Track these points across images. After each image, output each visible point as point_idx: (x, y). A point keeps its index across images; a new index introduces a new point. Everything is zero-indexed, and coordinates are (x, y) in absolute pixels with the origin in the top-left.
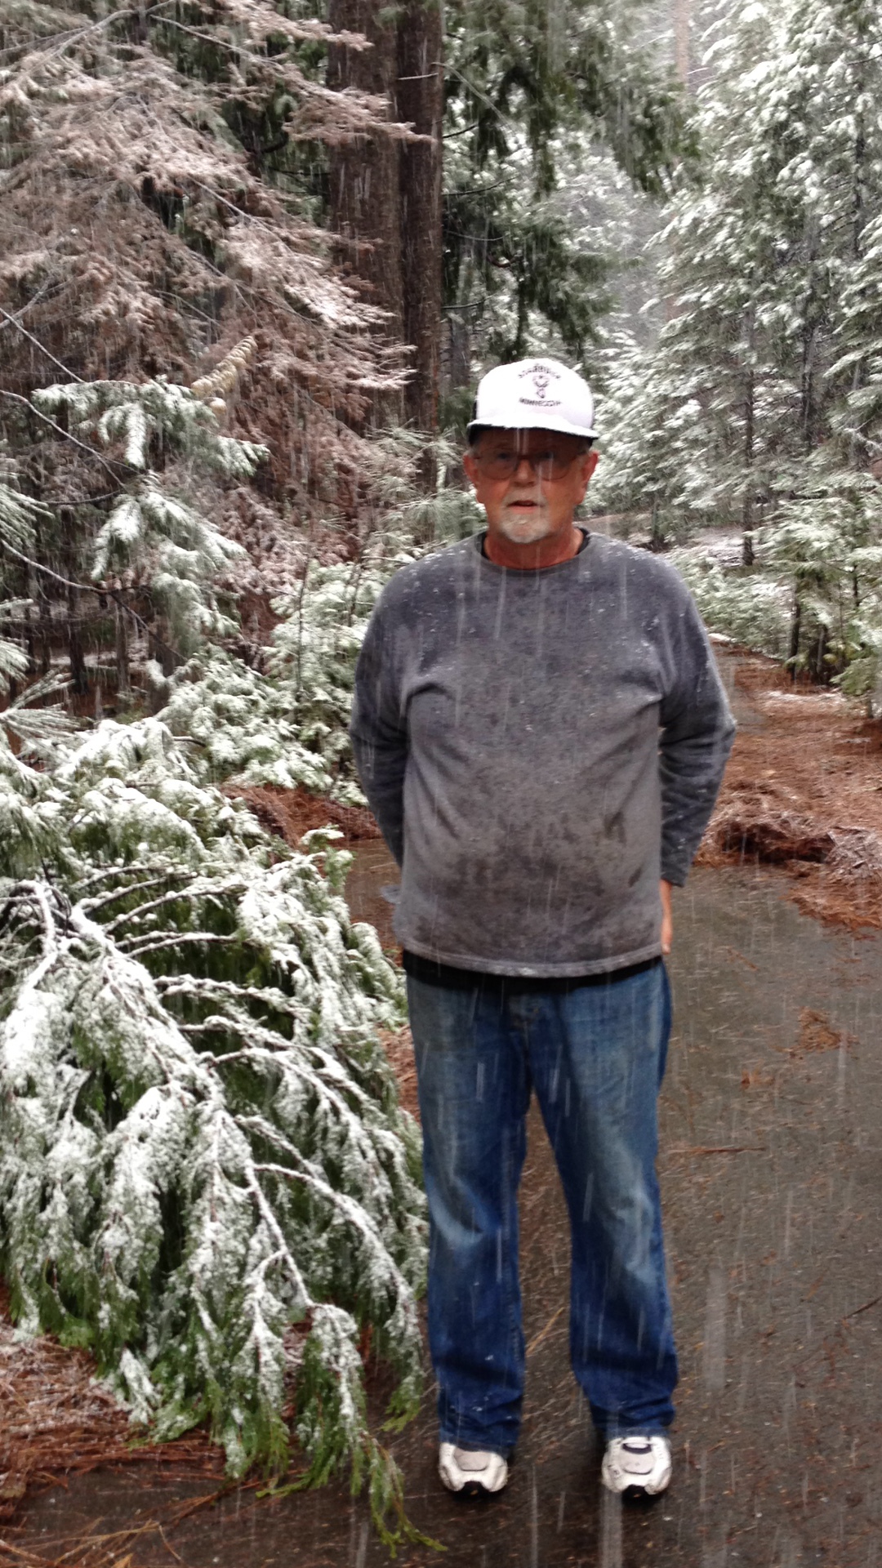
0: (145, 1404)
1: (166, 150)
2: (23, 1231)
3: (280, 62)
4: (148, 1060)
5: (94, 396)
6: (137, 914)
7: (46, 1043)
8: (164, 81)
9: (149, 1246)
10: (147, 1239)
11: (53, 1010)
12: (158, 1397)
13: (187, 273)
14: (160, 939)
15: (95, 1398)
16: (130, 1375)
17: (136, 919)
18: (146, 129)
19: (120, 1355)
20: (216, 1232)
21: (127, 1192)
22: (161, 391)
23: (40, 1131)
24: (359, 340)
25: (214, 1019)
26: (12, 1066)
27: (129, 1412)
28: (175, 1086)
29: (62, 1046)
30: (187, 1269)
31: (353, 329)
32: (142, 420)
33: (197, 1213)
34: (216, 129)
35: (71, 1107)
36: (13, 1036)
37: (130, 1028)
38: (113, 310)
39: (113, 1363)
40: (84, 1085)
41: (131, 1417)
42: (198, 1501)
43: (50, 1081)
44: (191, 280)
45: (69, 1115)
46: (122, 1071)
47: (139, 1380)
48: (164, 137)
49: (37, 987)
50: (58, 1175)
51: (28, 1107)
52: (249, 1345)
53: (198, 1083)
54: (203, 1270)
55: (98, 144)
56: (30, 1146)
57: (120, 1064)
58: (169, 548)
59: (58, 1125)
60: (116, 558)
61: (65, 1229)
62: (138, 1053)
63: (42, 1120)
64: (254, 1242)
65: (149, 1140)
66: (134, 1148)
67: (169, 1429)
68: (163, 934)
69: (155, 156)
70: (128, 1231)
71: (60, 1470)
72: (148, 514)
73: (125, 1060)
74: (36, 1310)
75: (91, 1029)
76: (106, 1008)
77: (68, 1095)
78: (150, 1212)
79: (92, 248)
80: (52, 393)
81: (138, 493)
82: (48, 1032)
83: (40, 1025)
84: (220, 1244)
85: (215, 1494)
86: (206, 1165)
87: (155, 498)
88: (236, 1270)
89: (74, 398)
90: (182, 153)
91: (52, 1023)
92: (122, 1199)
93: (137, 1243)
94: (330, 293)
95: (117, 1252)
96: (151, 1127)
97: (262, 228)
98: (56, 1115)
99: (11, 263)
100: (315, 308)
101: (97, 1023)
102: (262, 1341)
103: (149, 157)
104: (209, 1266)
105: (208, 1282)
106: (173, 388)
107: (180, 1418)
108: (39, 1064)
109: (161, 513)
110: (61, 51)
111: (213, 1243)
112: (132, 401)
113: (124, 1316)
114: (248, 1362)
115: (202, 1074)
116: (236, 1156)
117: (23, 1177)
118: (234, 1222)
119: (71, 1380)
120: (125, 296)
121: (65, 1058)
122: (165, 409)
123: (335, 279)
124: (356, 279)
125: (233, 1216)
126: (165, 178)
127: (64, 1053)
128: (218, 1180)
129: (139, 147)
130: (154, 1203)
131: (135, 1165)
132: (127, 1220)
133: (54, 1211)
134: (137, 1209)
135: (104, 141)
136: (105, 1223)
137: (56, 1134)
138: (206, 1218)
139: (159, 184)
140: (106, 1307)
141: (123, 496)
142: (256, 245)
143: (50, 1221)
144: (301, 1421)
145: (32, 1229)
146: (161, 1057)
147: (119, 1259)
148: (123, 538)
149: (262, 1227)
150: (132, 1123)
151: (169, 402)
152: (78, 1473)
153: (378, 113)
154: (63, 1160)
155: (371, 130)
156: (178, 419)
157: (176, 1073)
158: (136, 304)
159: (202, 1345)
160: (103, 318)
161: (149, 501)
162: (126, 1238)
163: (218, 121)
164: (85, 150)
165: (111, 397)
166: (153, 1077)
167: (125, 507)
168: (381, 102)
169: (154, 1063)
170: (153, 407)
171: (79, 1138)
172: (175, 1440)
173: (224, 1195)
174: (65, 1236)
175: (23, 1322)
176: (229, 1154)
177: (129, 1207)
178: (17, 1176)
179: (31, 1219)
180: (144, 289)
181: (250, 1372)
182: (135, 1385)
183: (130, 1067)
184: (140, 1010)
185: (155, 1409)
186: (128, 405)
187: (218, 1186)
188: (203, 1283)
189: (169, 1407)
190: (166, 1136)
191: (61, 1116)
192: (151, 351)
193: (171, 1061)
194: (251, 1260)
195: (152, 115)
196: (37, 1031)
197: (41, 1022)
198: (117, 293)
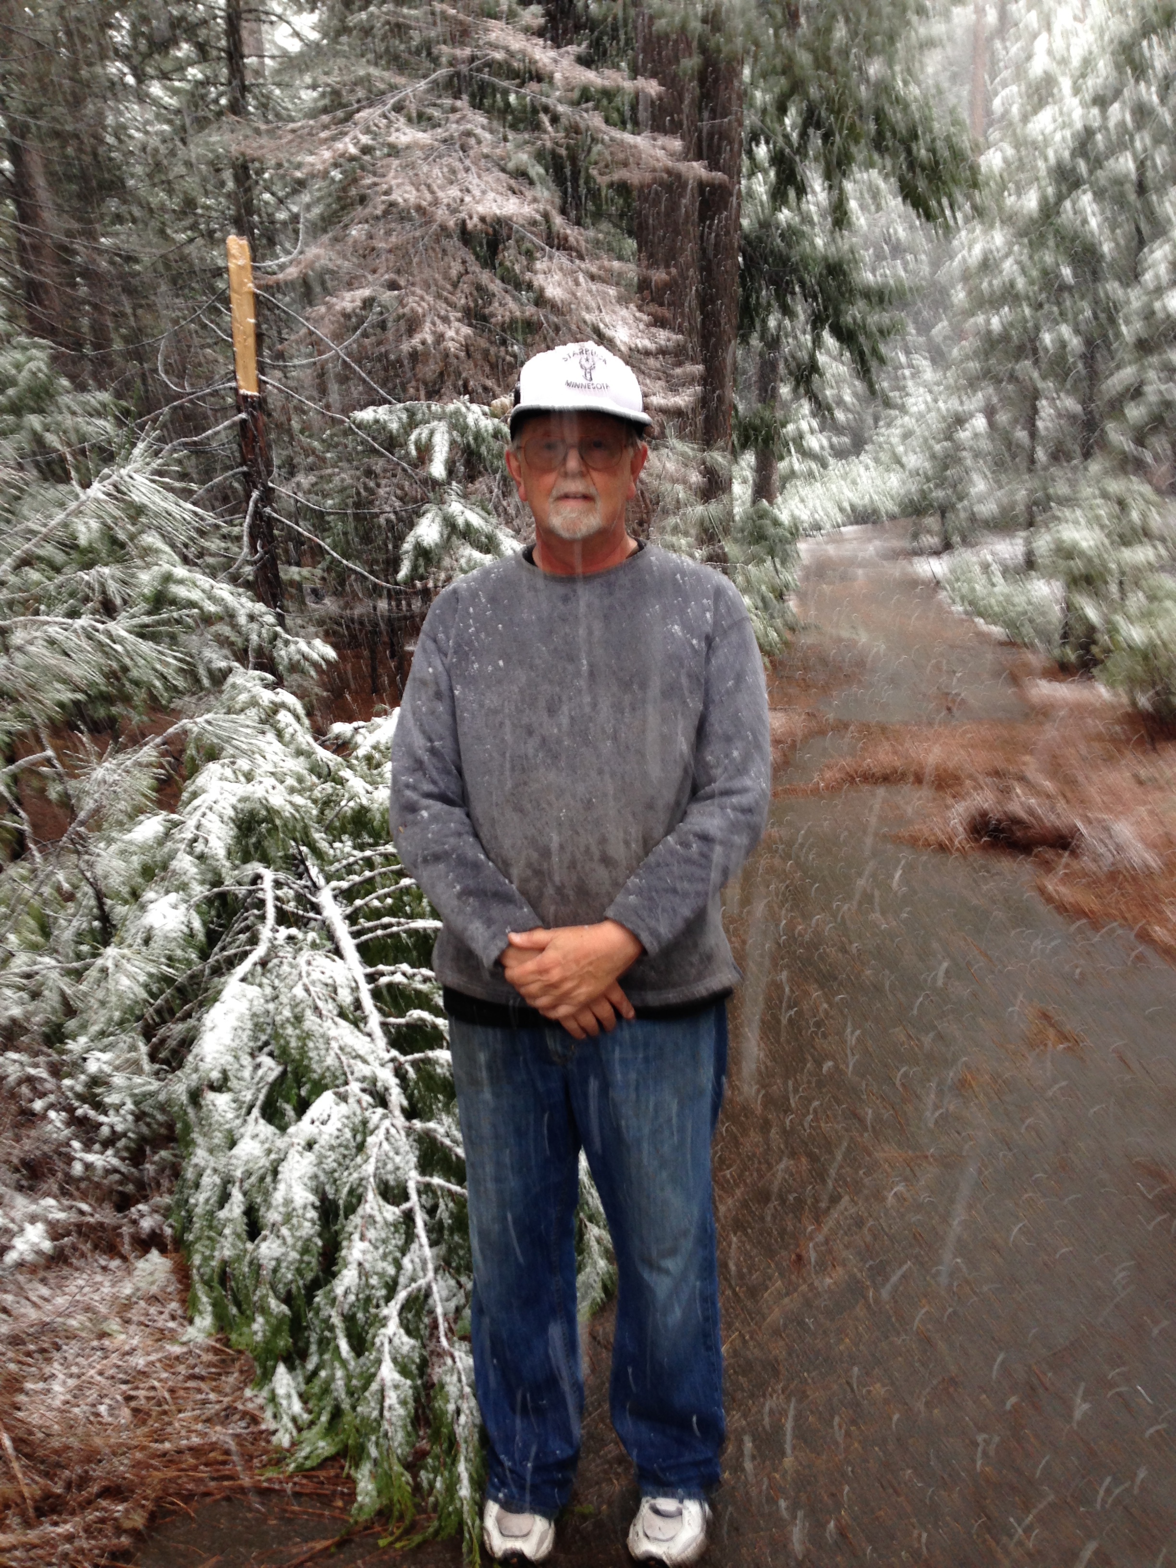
0: (290, 1425)
1: (477, 193)
2: (201, 1229)
3: (587, 111)
4: (330, 1061)
5: (404, 416)
6: (377, 898)
7: (245, 1036)
8: (479, 131)
9: (306, 1258)
10: (305, 1251)
11: (255, 1003)
12: (306, 1416)
13: (497, 304)
14: (390, 925)
15: (245, 1414)
16: (281, 1391)
17: (376, 903)
18: (461, 175)
19: (274, 1368)
20: (364, 1252)
21: (288, 1202)
22: (464, 409)
23: (227, 1126)
24: (651, 361)
25: (416, 1014)
26: (208, 1059)
27: (275, 1432)
28: (354, 1087)
29: (264, 1038)
30: (332, 1290)
31: (647, 353)
32: (446, 436)
33: (350, 1229)
34: (535, 178)
35: (259, 1103)
36: (212, 1029)
37: (315, 1028)
38: (430, 339)
39: (268, 1375)
40: (276, 1080)
41: (274, 1439)
42: (319, 1545)
43: (247, 1073)
44: (500, 310)
45: (256, 1112)
46: (308, 1069)
47: (289, 1396)
48: (476, 181)
49: (243, 980)
50: (238, 1174)
51: (217, 1102)
52: (374, 1386)
53: (379, 1084)
54: (346, 1293)
55: (418, 190)
56: (216, 1141)
57: (305, 1062)
58: (468, 553)
59: (245, 1121)
60: (421, 561)
61: (239, 1230)
62: (323, 1052)
63: (230, 1115)
64: (406, 1262)
65: (316, 1146)
66: (297, 1157)
67: (306, 1458)
68: (394, 920)
69: (468, 199)
70: (285, 1243)
71: (188, 1498)
72: (450, 523)
73: (311, 1059)
74: (209, 1308)
75: (282, 1026)
76: (297, 1005)
77: (259, 1090)
78: (307, 1224)
79: (413, 284)
80: (367, 415)
81: (442, 502)
82: (249, 1025)
83: (240, 1019)
84: (367, 1266)
85: (337, 1538)
86: (361, 1179)
87: (456, 507)
88: (383, 1292)
89: (386, 418)
90: (491, 195)
91: (254, 1015)
92: (282, 1209)
93: (294, 1255)
94: (624, 320)
95: (273, 1263)
96: (320, 1133)
97: (565, 261)
98: (244, 1111)
99: (343, 299)
100: (609, 333)
101: (288, 1020)
102: (388, 1383)
103: (462, 200)
104: (353, 1290)
105: (352, 1305)
106: (475, 407)
107: (322, 1444)
108: (236, 1058)
109: (460, 521)
110: (389, 106)
111: (360, 1264)
112: (440, 420)
113: (276, 1331)
114: (373, 1404)
115: (387, 1077)
116: (398, 1168)
117: (209, 1171)
118: (384, 1241)
119: (228, 1390)
120: (441, 327)
121: (266, 1050)
122: (466, 427)
123: (632, 306)
124: (653, 308)
125: (383, 1235)
126: (475, 219)
127: (266, 1044)
128: (371, 1196)
129: (454, 192)
130: (312, 1214)
131: (297, 1174)
132: (284, 1231)
133: (231, 1210)
134: (295, 1221)
135: (423, 187)
136: (264, 1233)
137: (242, 1130)
138: (356, 1237)
139: (470, 225)
140: (260, 1319)
141: (427, 506)
142: (557, 277)
143: (229, 1220)
144: (424, 1467)
145: (210, 1227)
146: (343, 1058)
147: (275, 1271)
148: (425, 544)
149: (414, 1246)
150: (302, 1129)
151: (470, 421)
152: (208, 1500)
153: (672, 154)
154: (245, 1158)
155: (669, 171)
156: (478, 436)
157: (357, 1074)
158: (451, 333)
159: (339, 1373)
160: (420, 347)
161: (451, 510)
162: (283, 1250)
163: (537, 170)
164: (406, 196)
165: (419, 416)
166: (336, 1078)
167: (429, 515)
168: (677, 144)
169: (337, 1064)
170: (457, 424)
171: (262, 1136)
172: (313, 1469)
173: (376, 1213)
174: (238, 1236)
175: (197, 1320)
176: (390, 1167)
177: (288, 1218)
178: (204, 1169)
179: (210, 1215)
180: (459, 320)
181: (375, 1414)
182: (284, 1402)
183: (314, 1066)
184: (328, 1008)
185: (300, 1430)
186: (435, 423)
187: (372, 1203)
188: (346, 1307)
189: (315, 1429)
190: (334, 1143)
191: (249, 1113)
192: (464, 375)
193: (352, 1061)
194: (402, 1280)
195: (468, 162)
196: (236, 1024)
197: (242, 1015)
198: (434, 324)
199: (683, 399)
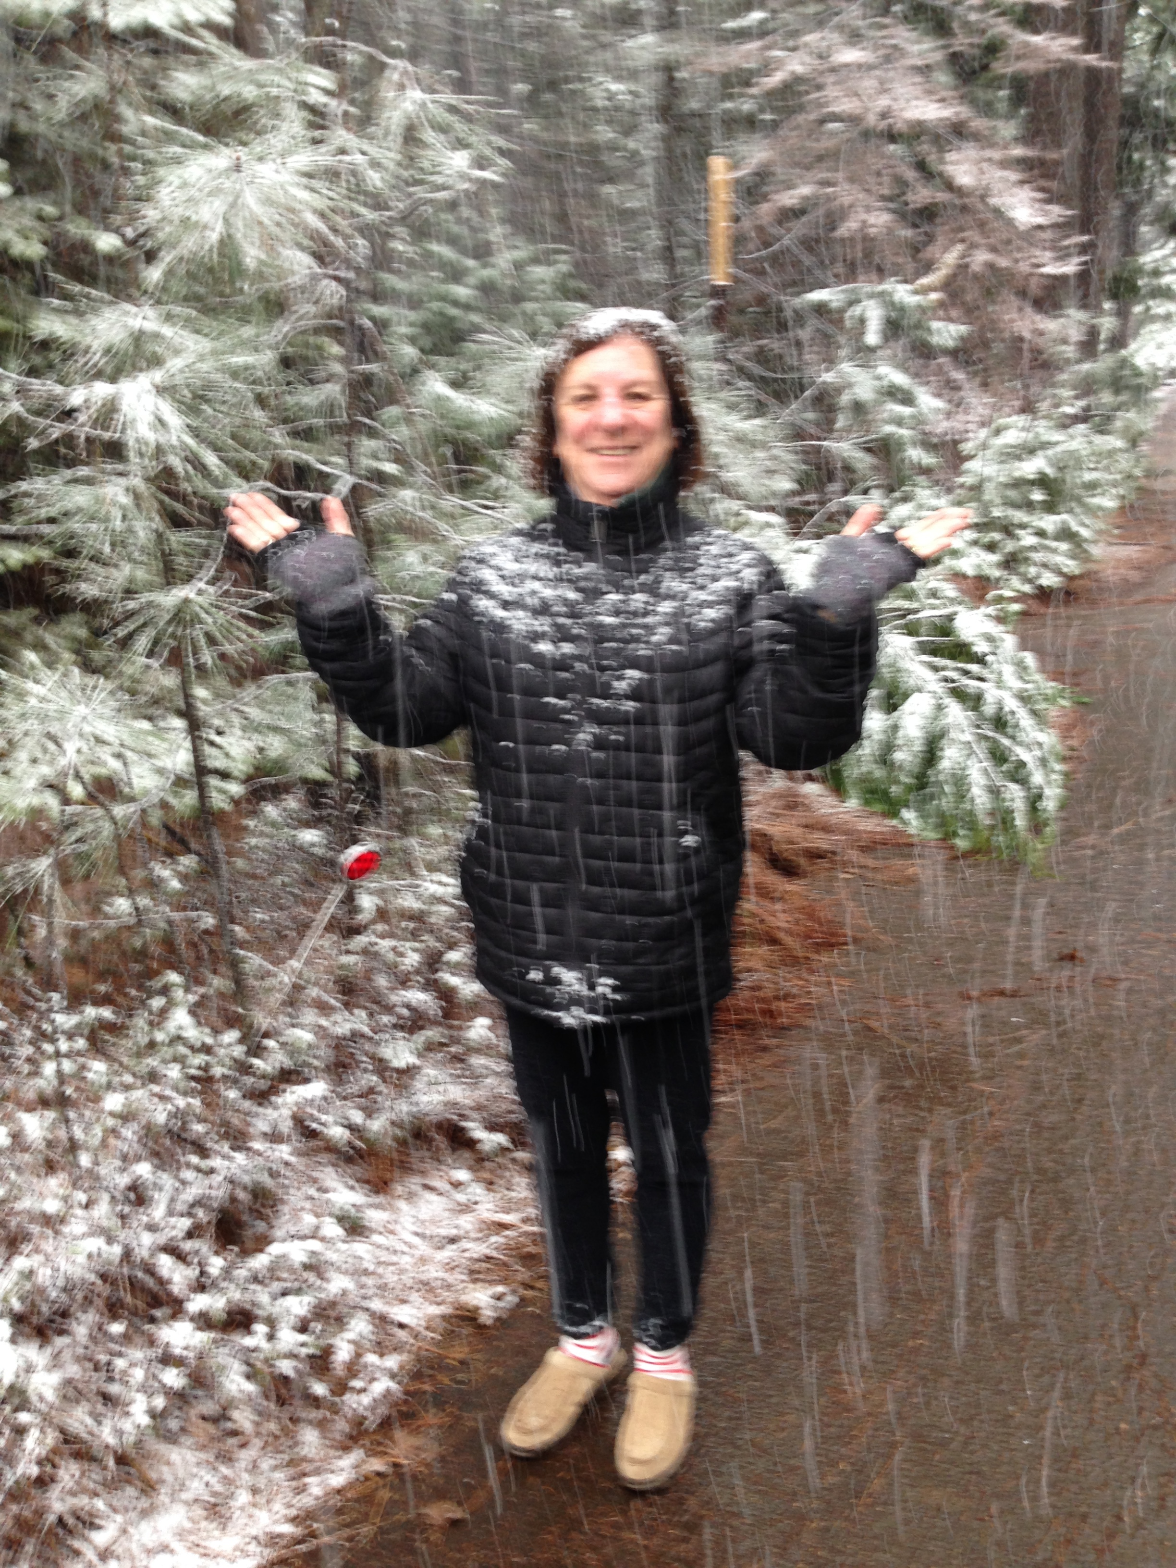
1: (904, 101)
5: (844, 296)
8: (905, 44)
10: (915, 757)
13: (911, 193)
18: (890, 85)
22: (891, 289)
24: (1044, 236)
31: (1040, 227)
32: (877, 312)
33: (941, 745)
38: (856, 227)
44: (914, 198)
48: (902, 89)
55: (852, 101)
58: (892, 406)
60: (855, 414)
65: (915, 715)
69: (896, 106)
72: (879, 382)
78: (916, 745)
80: (815, 296)
81: (873, 366)
86: (945, 724)
87: (883, 370)
89: (830, 298)
92: (902, 739)
94: (1021, 199)
95: (900, 762)
97: (971, 153)
100: (1009, 214)
103: (891, 107)
106: (900, 286)
111: (949, 758)
112: (870, 299)
122: (894, 303)
123: (1026, 186)
126: (902, 123)
128: (952, 731)
129: (883, 100)
132: (904, 749)
136: (893, 750)
139: (898, 127)
142: (967, 167)
147: (902, 765)
148: (861, 400)
149: (974, 754)
150: (905, 709)
151: (897, 297)
153: (1073, 49)
155: (1066, 62)
156: (903, 310)
157: (930, 688)
158: (873, 220)
160: (849, 234)
161: (879, 372)
162: (904, 757)
165: (855, 297)
166: (916, 691)
177: (908, 743)
180: (880, 208)
186: (867, 302)
188: (946, 775)
189: (929, 829)
190: (925, 712)
198: (859, 214)
199: (1070, 268)
